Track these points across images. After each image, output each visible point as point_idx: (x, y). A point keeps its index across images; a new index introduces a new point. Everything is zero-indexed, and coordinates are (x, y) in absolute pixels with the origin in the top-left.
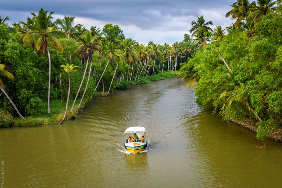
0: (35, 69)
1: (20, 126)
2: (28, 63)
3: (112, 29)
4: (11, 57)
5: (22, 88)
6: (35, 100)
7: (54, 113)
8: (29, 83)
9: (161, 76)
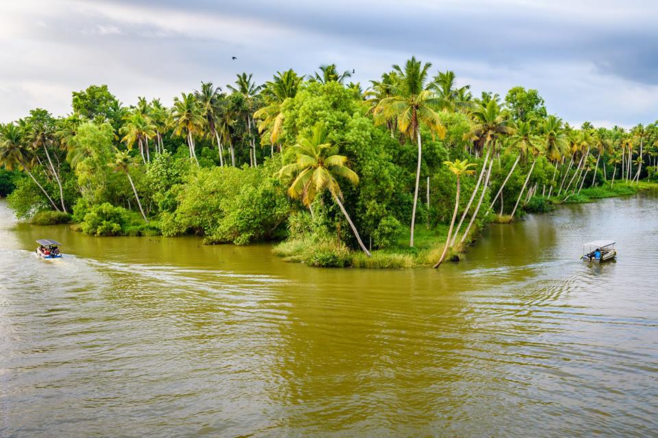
0: (392, 166)
1: (363, 266)
2: (383, 155)
3: (525, 96)
4: (355, 143)
5: (370, 199)
6: (390, 222)
7: (420, 248)
8: (383, 190)
9: (609, 189)
